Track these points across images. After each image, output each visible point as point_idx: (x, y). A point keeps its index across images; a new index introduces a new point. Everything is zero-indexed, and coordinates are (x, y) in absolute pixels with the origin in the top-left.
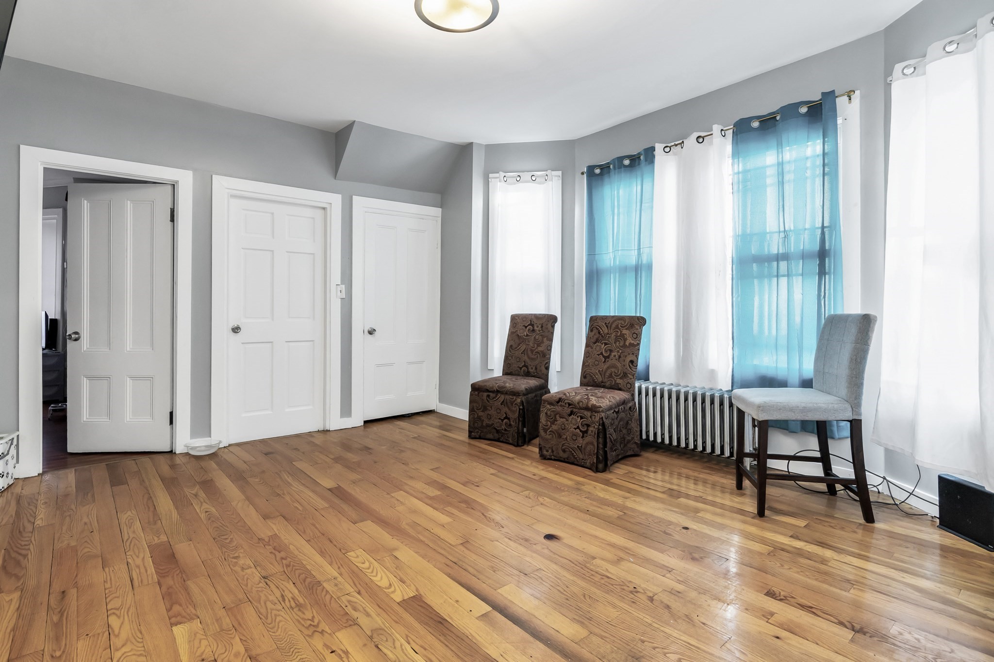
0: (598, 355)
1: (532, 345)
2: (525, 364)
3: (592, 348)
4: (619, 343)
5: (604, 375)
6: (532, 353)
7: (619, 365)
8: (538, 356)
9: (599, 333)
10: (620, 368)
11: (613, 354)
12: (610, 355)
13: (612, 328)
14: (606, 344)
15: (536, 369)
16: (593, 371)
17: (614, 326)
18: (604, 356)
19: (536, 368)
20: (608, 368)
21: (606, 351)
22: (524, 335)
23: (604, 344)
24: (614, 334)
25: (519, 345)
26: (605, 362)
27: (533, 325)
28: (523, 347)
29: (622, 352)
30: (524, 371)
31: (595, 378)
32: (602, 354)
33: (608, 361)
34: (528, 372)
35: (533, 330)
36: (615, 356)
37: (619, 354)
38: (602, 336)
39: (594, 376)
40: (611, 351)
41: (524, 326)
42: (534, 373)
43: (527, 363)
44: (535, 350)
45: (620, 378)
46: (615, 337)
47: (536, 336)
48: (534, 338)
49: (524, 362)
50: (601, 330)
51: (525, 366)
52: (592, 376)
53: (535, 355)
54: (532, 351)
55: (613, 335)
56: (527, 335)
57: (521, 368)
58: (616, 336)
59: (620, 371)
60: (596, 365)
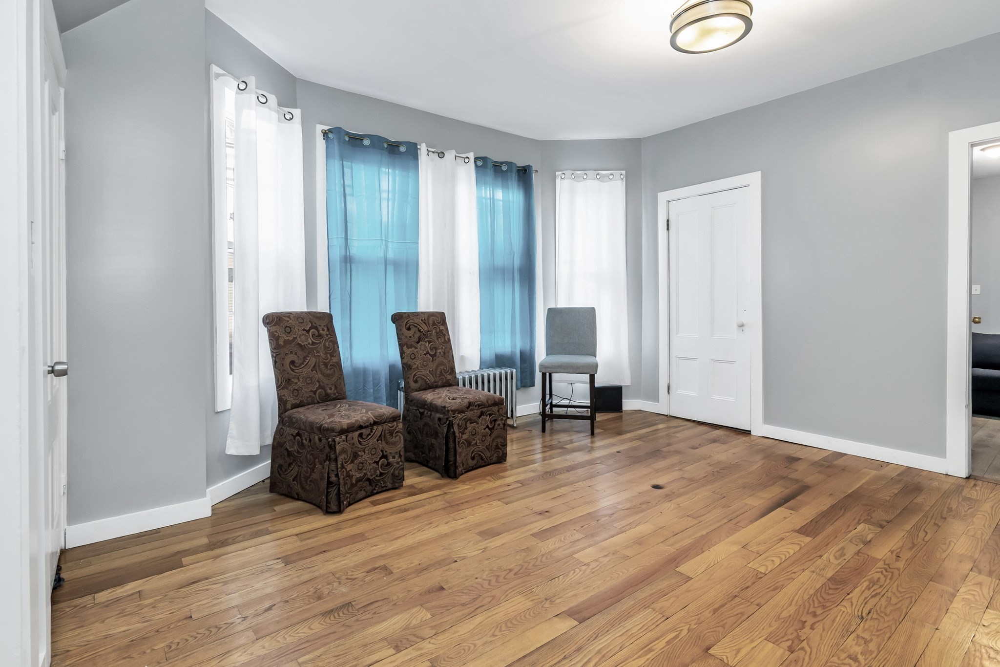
0: (425, 354)
1: (323, 356)
2: (320, 385)
3: (416, 348)
4: (441, 340)
5: (436, 374)
6: (326, 367)
7: (445, 361)
8: (334, 370)
9: (420, 331)
10: (447, 365)
11: (439, 351)
12: (436, 353)
13: (431, 325)
14: (430, 342)
15: (336, 388)
16: (424, 372)
17: (431, 322)
18: (431, 355)
19: (335, 386)
20: (437, 366)
21: (431, 350)
22: (309, 343)
23: (427, 343)
24: (434, 331)
25: (305, 358)
26: (433, 361)
27: (316, 328)
28: (312, 361)
29: (445, 348)
30: (320, 395)
31: (427, 380)
32: (428, 353)
33: (436, 359)
34: (327, 395)
35: (320, 336)
36: (440, 353)
37: (443, 350)
38: (424, 334)
39: (425, 378)
40: (436, 349)
41: (304, 330)
42: (335, 394)
43: (323, 383)
44: (329, 362)
45: (449, 374)
46: (435, 334)
47: (325, 342)
48: (324, 345)
49: (319, 382)
50: (420, 328)
51: (320, 387)
52: (423, 379)
53: (331, 369)
54: (326, 365)
55: (433, 333)
56: (313, 343)
57: (315, 392)
58: (437, 333)
59: (448, 368)
60: (425, 366)
